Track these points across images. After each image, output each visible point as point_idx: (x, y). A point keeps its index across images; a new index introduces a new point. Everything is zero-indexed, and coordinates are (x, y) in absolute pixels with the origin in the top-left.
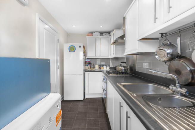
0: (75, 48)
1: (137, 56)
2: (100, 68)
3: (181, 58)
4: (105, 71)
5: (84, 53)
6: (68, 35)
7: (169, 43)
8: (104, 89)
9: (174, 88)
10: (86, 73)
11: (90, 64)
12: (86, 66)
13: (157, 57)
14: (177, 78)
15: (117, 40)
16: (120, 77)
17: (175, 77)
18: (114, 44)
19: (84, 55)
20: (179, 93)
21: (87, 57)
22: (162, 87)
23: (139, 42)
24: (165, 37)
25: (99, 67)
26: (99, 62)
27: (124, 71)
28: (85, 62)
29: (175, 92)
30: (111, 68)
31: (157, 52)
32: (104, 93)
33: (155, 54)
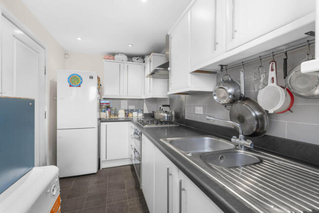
0: (81, 79)
1: (187, 96)
2: (127, 115)
3: (245, 100)
4: (135, 120)
5: (99, 89)
6: (65, 54)
7: (230, 79)
8: (135, 149)
9: (238, 140)
10: (103, 125)
11: (110, 108)
12: (101, 112)
13: (215, 98)
14: (241, 127)
15: (158, 70)
16: (162, 128)
17: (238, 125)
18: (151, 76)
19: (99, 93)
20: (243, 147)
21: (103, 97)
22: (221, 140)
23: (192, 75)
24: (225, 71)
25: (125, 113)
26: (124, 105)
27: (167, 119)
28: (101, 105)
29: (238, 146)
30: (145, 115)
31: (215, 91)
32: (135, 157)
33: (214, 94)
